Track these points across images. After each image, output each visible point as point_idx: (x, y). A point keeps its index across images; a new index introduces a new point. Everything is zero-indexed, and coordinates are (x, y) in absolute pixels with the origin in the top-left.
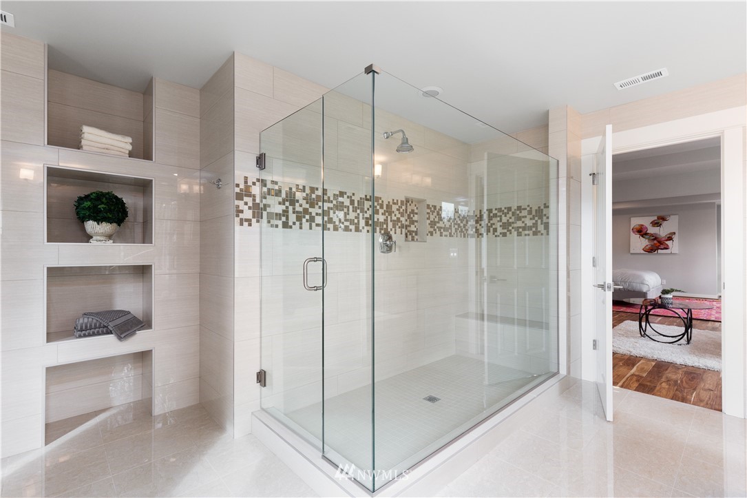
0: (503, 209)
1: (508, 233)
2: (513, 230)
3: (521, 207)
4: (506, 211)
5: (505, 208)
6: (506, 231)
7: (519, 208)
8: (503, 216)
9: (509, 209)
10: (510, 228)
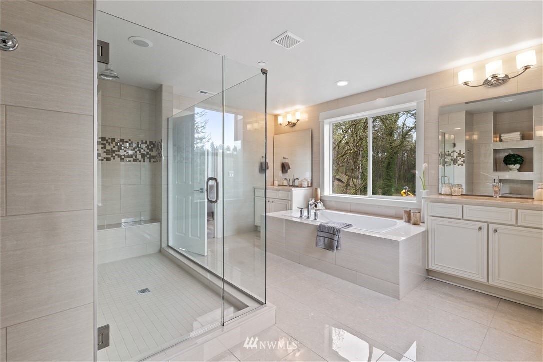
0: (107, 139)
1: (112, 159)
2: (117, 157)
3: (124, 140)
4: (110, 141)
5: (110, 139)
6: (110, 157)
7: (122, 141)
8: (107, 145)
9: (113, 140)
10: (114, 155)
